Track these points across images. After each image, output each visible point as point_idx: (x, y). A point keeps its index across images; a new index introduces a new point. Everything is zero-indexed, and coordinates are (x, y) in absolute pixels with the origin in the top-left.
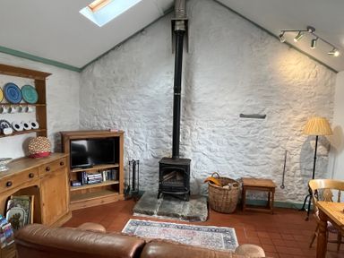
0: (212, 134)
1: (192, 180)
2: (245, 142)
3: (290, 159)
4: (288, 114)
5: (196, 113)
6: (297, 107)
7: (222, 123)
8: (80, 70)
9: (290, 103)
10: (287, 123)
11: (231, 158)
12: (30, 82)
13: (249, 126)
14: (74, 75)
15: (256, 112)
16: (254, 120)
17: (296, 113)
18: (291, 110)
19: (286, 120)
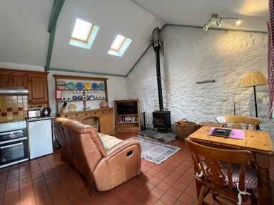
0: (182, 96)
1: (172, 123)
2: (202, 99)
3: (239, 109)
4: (232, 76)
5: (171, 86)
6: (239, 69)
7: (186, 89)
8: (126, 76)
9: (232, 68)
10: (233, 82)
11: (194, 110)
12: (103, 82)
13: (203, 88)
14: (123, 78)
15: (207, 79)
16: (206, 84)
17: (240, 74)
18: (234, 73)
19: (231, 80)
